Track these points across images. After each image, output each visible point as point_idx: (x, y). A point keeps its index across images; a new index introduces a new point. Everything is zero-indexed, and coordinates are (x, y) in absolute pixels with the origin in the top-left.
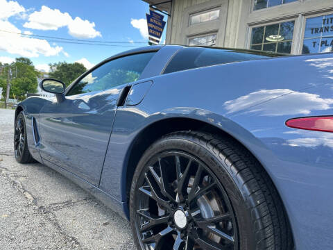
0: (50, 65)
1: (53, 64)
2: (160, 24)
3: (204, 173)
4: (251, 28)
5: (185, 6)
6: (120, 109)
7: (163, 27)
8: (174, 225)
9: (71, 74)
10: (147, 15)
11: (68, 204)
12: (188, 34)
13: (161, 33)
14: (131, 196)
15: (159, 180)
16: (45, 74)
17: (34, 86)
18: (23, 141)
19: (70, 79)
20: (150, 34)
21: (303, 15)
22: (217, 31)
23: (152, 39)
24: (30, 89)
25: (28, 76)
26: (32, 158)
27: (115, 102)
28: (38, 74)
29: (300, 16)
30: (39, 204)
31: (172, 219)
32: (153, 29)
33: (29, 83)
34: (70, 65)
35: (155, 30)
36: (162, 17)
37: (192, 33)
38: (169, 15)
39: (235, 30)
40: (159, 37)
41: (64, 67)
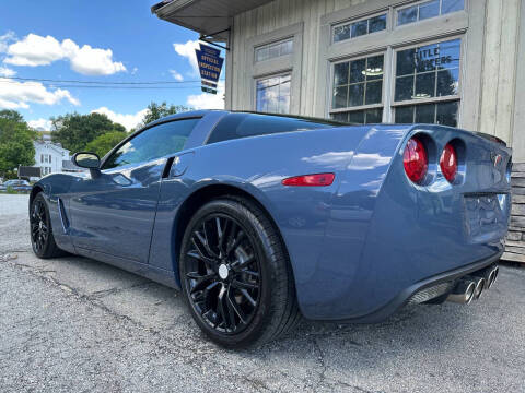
0: (52, 119)
1: (56, 118)
2: (216, 62)
3: (239, 229)
4: (332, 66)
5: (248, 36)
6: (165, 180)
7: (220, 67)
8: (219, 278)
9: (88, 131)
10: (197, 51)
11: (114, 291)
12: (254, 74)
13: (218, 74)
14: (181, 263)
15: (205, 242)
16: (46, 133)
17: (29, 155)
18: (45, 230)
19: (86, 139)
20: (203, 76)
21: (393, 48)
22: (291, 70)
23: (207, 83)
24: (23, 160)
25: (17, 139)
26: (60, 250)
27: (159, 174)
28: (34, 134)
29: (389, 49)
30: (81, 293)
31: (217, 274)
32: (206, 69)
33: (20, 150)
34: (84, 117)
35: (209, 71)
36: (218, 52)
37: (260, 72)
38: (228, 49)
39: (313, 69)
40: (216, 80)
41: (75, 121)
